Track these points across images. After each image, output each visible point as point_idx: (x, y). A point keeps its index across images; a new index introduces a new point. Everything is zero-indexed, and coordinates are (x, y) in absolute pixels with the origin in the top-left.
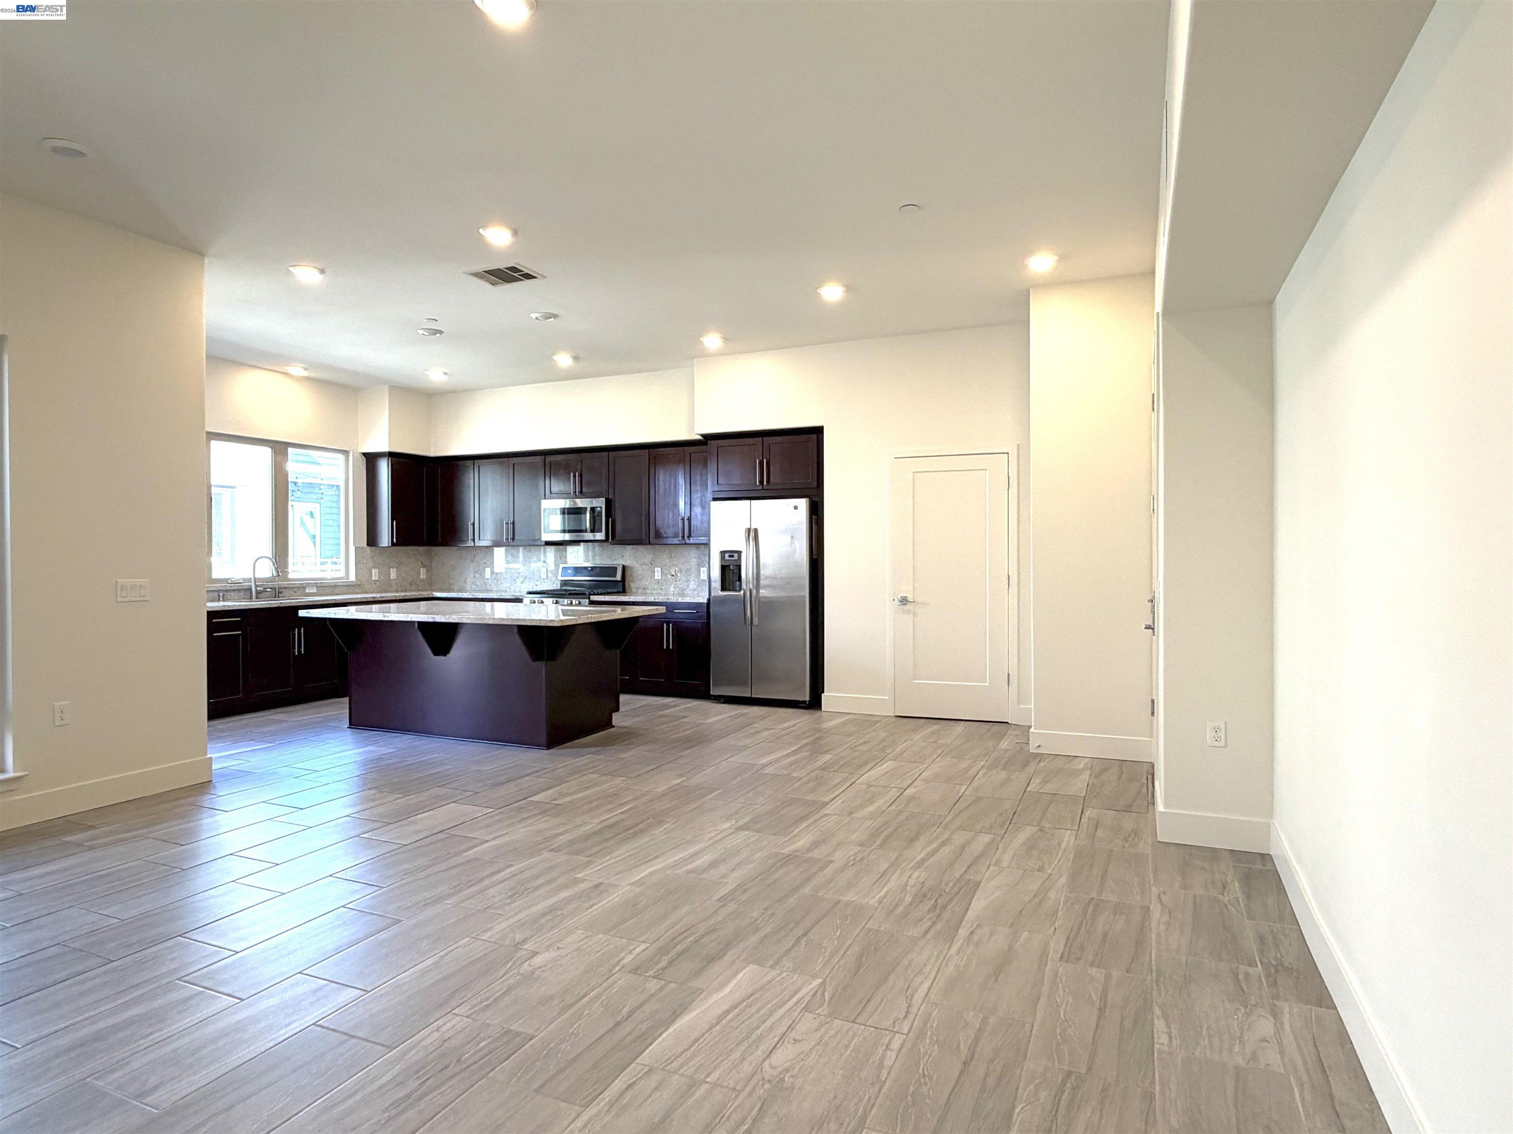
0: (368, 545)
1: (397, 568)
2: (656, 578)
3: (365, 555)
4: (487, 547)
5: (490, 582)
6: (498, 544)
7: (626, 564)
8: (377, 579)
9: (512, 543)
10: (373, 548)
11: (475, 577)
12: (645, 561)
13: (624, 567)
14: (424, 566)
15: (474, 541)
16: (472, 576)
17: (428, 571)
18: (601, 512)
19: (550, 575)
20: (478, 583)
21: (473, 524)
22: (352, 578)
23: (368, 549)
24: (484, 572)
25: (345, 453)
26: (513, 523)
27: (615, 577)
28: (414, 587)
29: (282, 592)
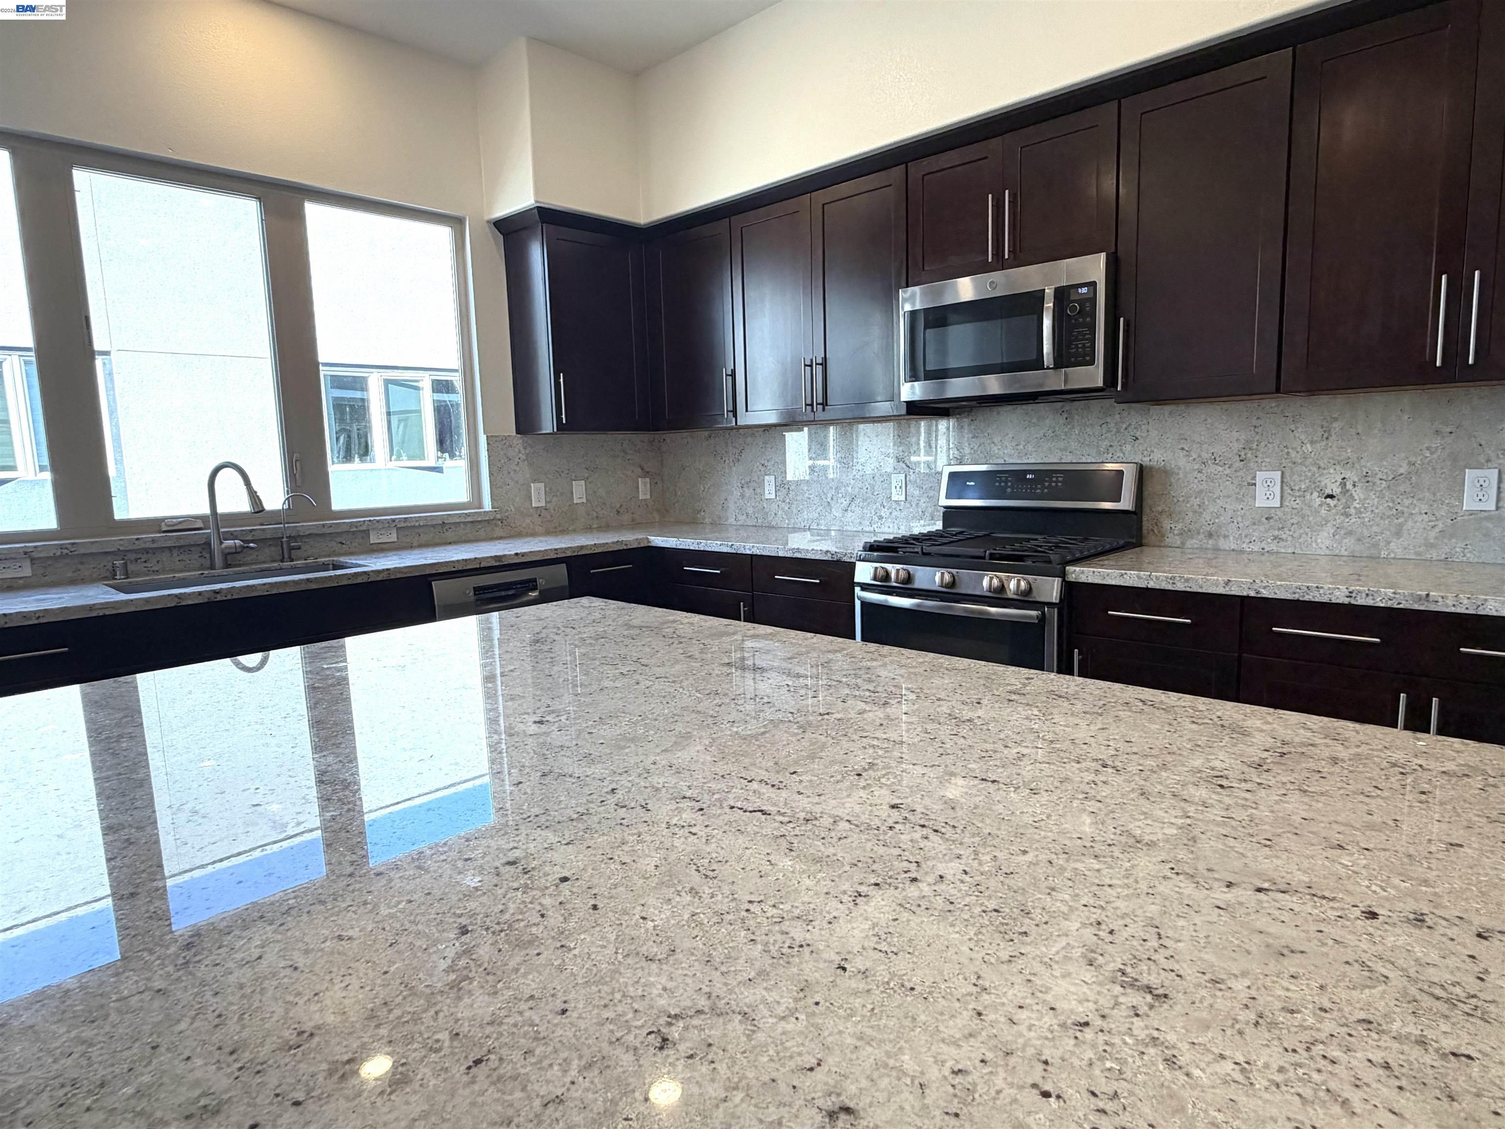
0: (518, 432)
1: (586, 479)
2: (1261, 502)
3: (511, 453)
4: (767, 428)
5: (774, 507)
6: (791, 422)
7: (1146, 461)
8: (543, 504)
9: (820, 415)
10: (529, 438)
11: (743, 496)
12: (1218, 449)
13: (1142, 473)
14: (646, 474)
15: (735, 416)
16: (737, 493)
17: (653, 484)
18: (1093, 300)
19: (913, 491)
20: (750, 511)
21: (733, 374)
22: (487, 505)
23: (518, 441)
24: (761, 485)
25: (456, 222)
26: (824, 364)
27: (1118, 500)
28: (626, 518)
29: (299, 548)
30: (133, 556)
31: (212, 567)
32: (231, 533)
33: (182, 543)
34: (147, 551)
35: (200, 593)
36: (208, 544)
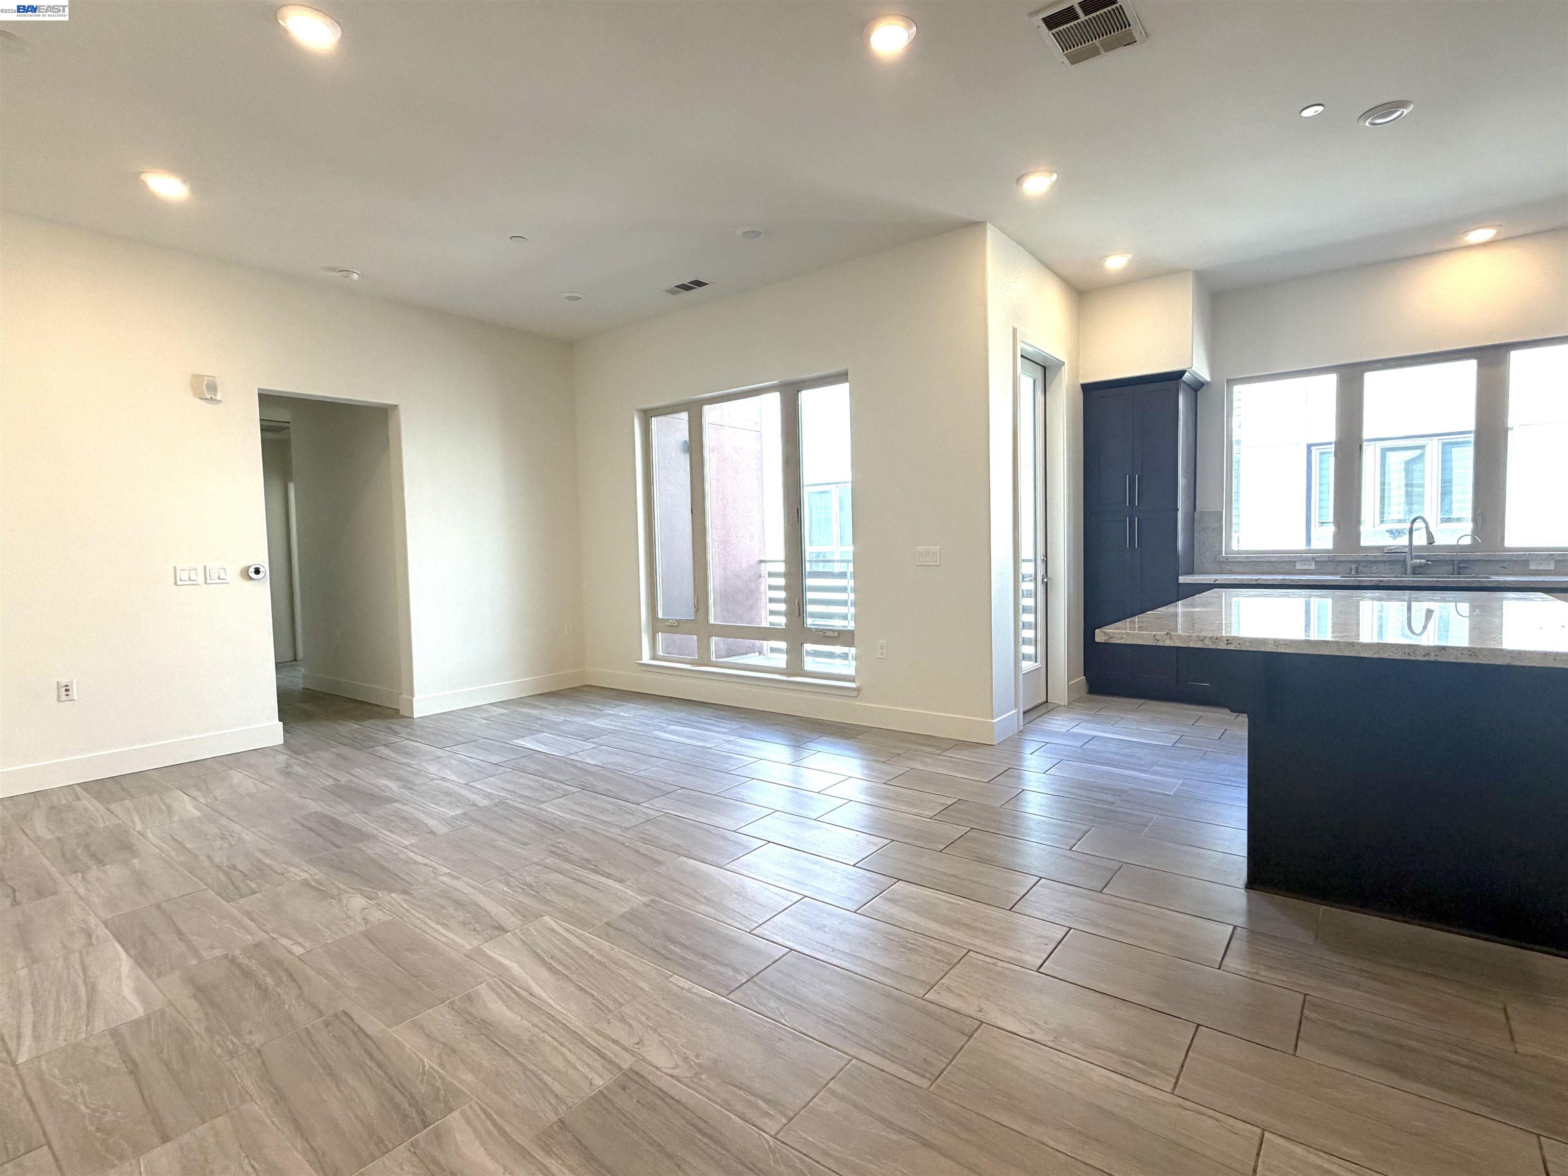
29: (1465, 568)
30: (1364, 564)
31: (1406, 574)
32: (1422, 556)
33: (1391, 559)
34: (1372, 562)
35: (1371, 581)
36: (1405, 561)
